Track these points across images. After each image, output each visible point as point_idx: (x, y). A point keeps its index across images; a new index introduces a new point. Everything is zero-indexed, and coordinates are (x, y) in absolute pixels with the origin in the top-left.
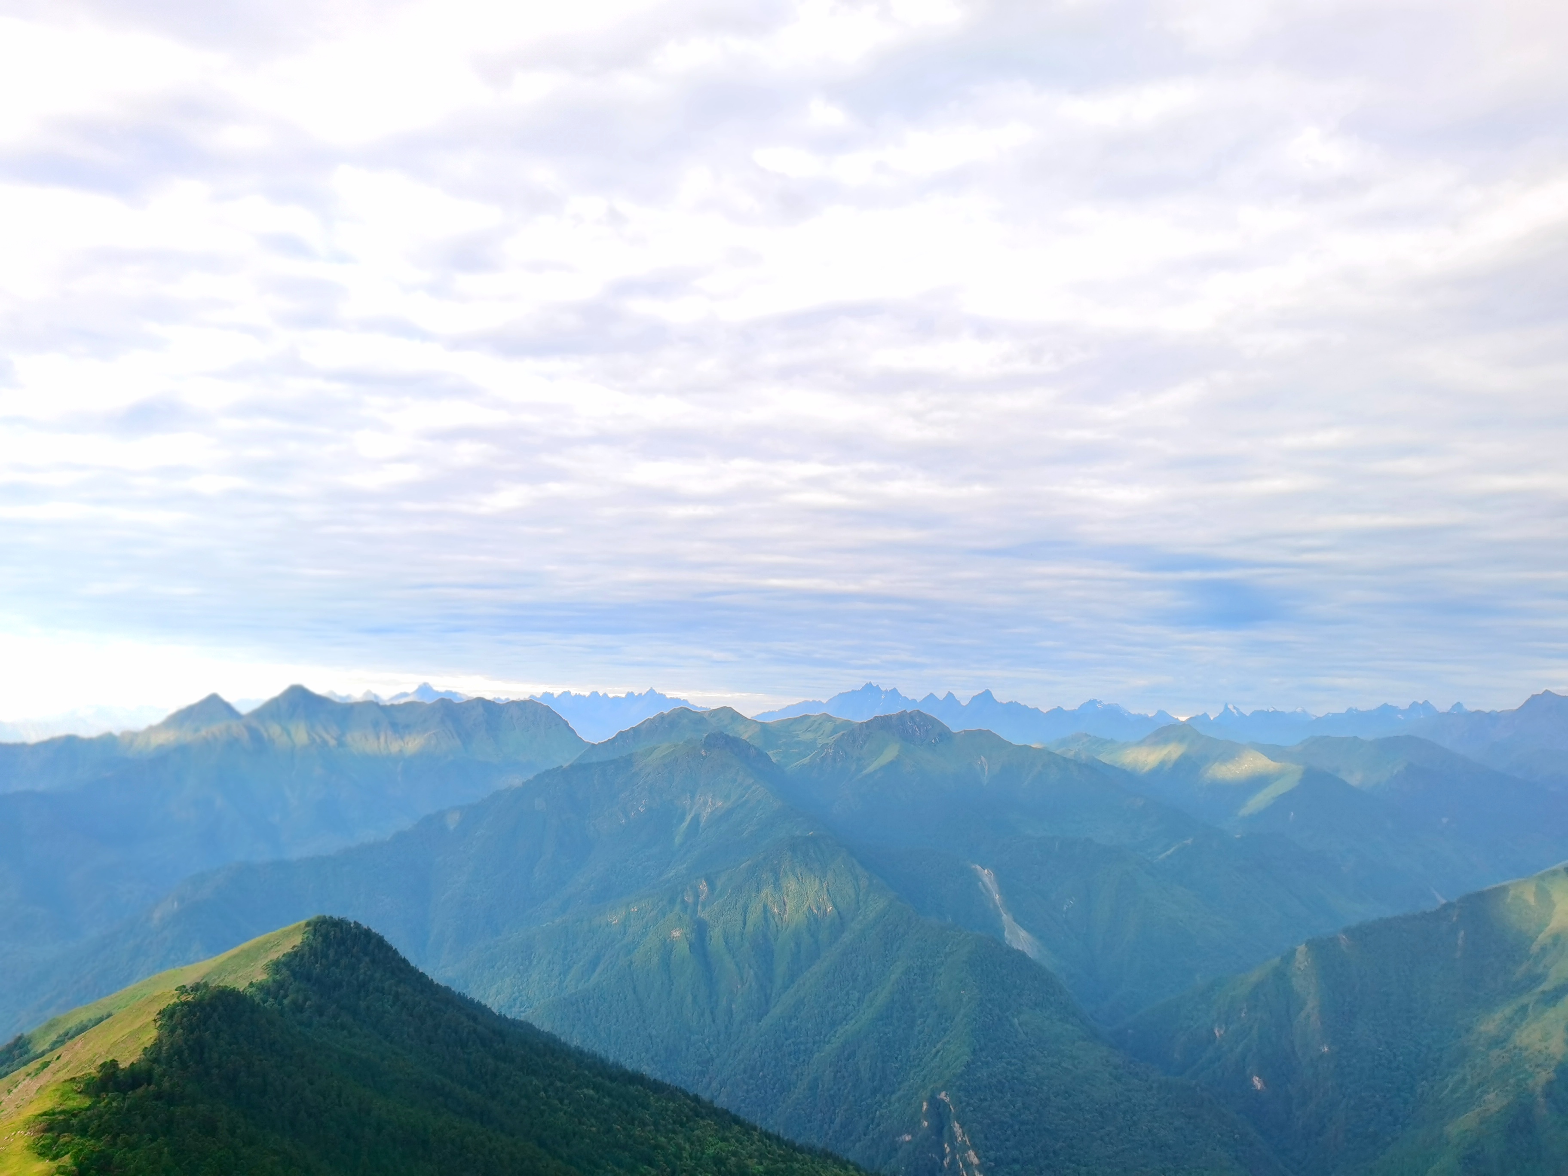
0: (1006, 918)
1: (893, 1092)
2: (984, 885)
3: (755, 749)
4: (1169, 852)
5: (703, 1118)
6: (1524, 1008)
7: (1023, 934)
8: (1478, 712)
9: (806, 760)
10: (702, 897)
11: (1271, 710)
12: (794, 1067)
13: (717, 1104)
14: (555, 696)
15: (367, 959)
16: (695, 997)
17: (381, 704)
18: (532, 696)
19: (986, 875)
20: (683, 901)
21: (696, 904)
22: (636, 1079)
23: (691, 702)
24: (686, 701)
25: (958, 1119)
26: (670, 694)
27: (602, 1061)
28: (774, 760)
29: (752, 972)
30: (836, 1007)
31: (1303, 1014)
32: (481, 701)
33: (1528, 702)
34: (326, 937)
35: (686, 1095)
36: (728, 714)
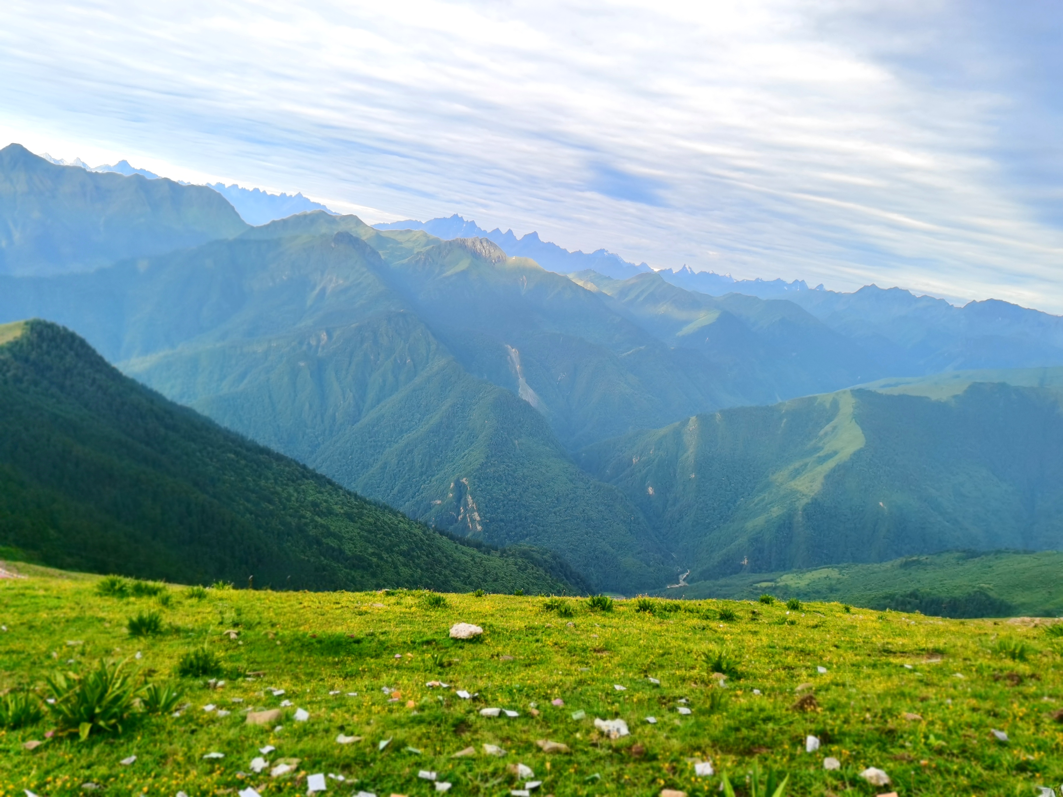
0: (522, 380)
1: (433, 476)
2: (511, 357)
3: (370, 248)
4: (629, 353)
5: (307, 479)
6: (806, 465)
7: (530, 391)
8: (831, 291)
9: (405, 261)
10: (323, 343)
11: (711, 272)
12: (373, 455)
13: (318, 472)
14: (226, 186)
15: (72, 353)
16: (311, 406)
17: (88, 170)
18: (208, 184)
19: (514, 352)
20: (309, 344)
21: (317, 346)
22: (265, 451)
23: (328, 208)
24: (324, 206)
25: (471, 494)
26: (313, 199)
27: (242, 438)
28: (383, 257)
29: (351, 395)
30: (404, 421)
31: (686, 455)
32: (167, 180)
33: (861, 290)
34: (40, 334)
35: (298, 464)
36: (353, 219)
